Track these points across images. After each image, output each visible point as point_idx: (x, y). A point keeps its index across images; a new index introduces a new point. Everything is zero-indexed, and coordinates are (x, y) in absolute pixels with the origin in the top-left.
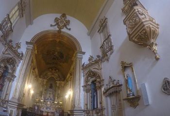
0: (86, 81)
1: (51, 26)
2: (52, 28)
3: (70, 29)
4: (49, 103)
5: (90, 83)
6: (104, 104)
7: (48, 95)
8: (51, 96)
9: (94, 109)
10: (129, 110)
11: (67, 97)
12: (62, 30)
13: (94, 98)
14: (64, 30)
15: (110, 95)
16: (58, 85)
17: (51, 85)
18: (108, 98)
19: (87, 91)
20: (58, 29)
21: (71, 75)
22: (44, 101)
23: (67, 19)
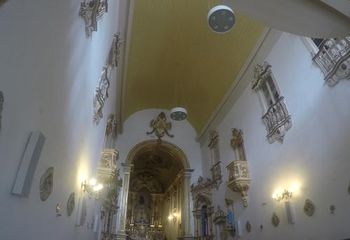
0: (196, 206)
1: (148, 133)
2: (149, 138)
3: (172, 136)
4: (142, 227)
5: (200, 208)
6: (214, 231)
7: (139, 215)
8: (144, 216)
9: (205, 235)
10: (230, 238)
11: (170, 218)
12: (162, 139)
13: (204, 224)
14: (165, 138)
15: (219, 223)
16: (154, 199)
17: (142, 198)
18: (218, 227)
19: (197, 217)
20: (157, 138)
21: (175, 187)
22: (135, 225)
23: (167, 121)
